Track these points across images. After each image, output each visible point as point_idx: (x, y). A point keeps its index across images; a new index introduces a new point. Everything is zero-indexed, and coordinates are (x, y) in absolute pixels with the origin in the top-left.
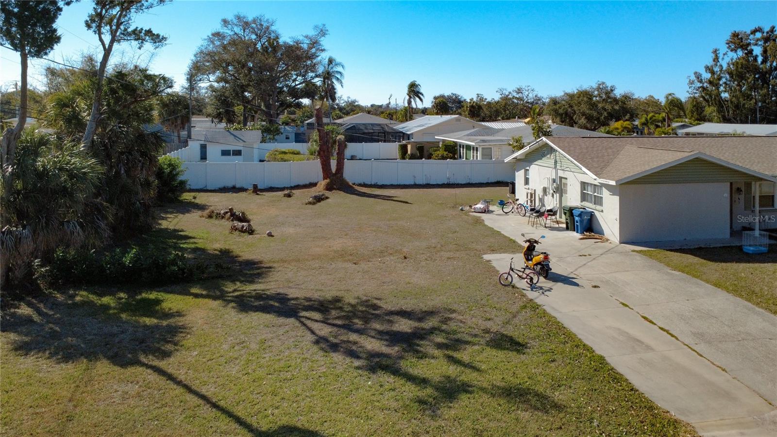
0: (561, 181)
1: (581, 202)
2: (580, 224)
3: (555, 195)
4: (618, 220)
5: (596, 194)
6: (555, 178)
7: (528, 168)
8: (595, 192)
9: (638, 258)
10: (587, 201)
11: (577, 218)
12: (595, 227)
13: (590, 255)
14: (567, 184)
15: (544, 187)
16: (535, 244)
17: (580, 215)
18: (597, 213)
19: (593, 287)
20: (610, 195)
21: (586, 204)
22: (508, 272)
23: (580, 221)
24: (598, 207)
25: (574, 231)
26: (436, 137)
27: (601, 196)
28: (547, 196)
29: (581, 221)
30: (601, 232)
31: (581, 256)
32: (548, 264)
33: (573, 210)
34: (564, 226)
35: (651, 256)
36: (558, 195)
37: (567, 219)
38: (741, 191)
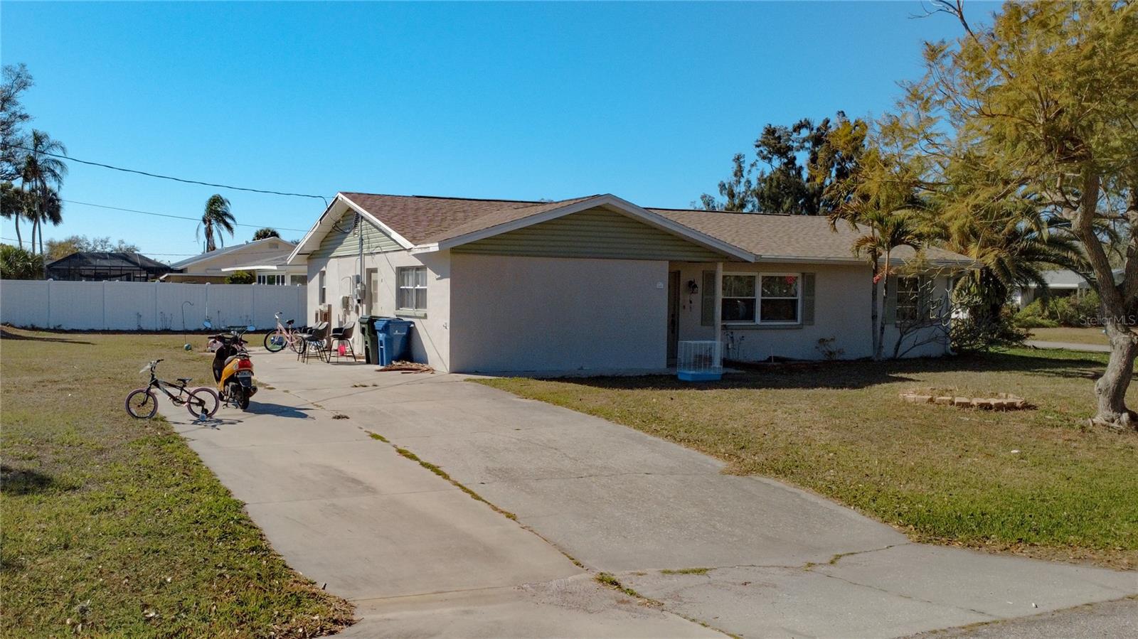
0: (369, 277)
1: (398, 309)
2: (386, 347)
3: (360, 308)
4: (448, 328)
5: (418, 287)
6: (360, 274)
7: (324, 269)
8: (417, 283)
9: (471, 386)
10: (408, 306)
11: (381, 336)
12: (416, 352)
13: (376, 386)
14: (377, 281)
15: (343, 298)
17: (386, 329)
18: (419, 325)
19: (334, 418)
20: (437, 279)
21: (405, 311)
22: (145, 389)
23: (386, 339)
24: (420, 312)
25: (378, 364)
27: (425, 287)
28: (349, 314)
29: (389, 341)
30: (424, 360)
31: (356, 386)
32: (249, 379)
33: (375, 321)
34: (364, 360)
35: (494, 386)
36: (364, 306)
37: (366, 343)
38: (695, 286)
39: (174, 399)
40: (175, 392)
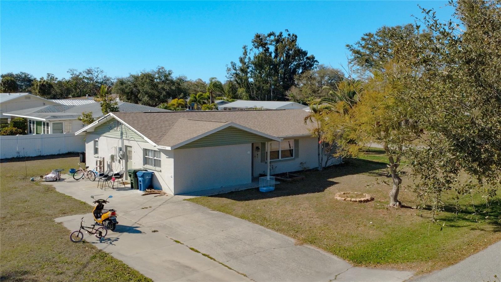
0: (126, 149)
1: (144, 165)
2: (143, 184)
3: (121, 161)
4: (173, 177)
5: (155, 158)
6: (121, 147)
7: (97, 140)
8: (155, 157)
9: (188, 204)
10: (149, 164)
11: (140, 179)
12: (155, 184)
13: (151, 207)
14: (131, 151)
15: (111, 155)
16: (103, 204)
17: (143, 176)
18: (156, 174)
19: (153, 232)
20: (167, 158)
21: (147, 166)
22: (79, 230)
23: (143, 180)
24: (158, 168)
25: (138, 189)
26: (4, 114)
27: (160, 159)
28: (114, 162)
29: (144, 181)
30: (160, 188)
31: (143, 208)
32: (115, 219)
33: (137, 172)
34: (129, 186)
35: (197, 202)
36: (124, 161)
37: (132, 180)
38: (259, 149)
39: (90, 232)
40: (90, 230)
